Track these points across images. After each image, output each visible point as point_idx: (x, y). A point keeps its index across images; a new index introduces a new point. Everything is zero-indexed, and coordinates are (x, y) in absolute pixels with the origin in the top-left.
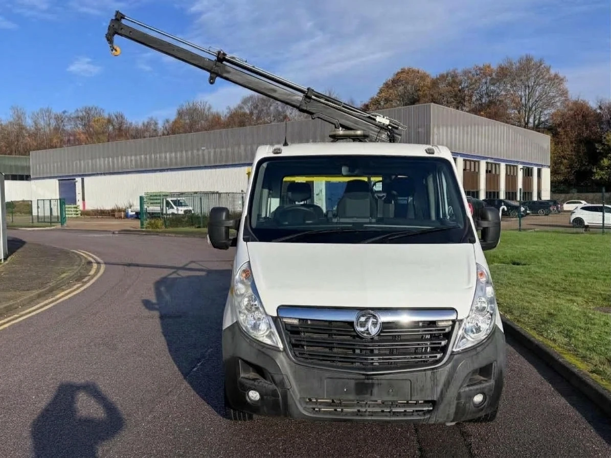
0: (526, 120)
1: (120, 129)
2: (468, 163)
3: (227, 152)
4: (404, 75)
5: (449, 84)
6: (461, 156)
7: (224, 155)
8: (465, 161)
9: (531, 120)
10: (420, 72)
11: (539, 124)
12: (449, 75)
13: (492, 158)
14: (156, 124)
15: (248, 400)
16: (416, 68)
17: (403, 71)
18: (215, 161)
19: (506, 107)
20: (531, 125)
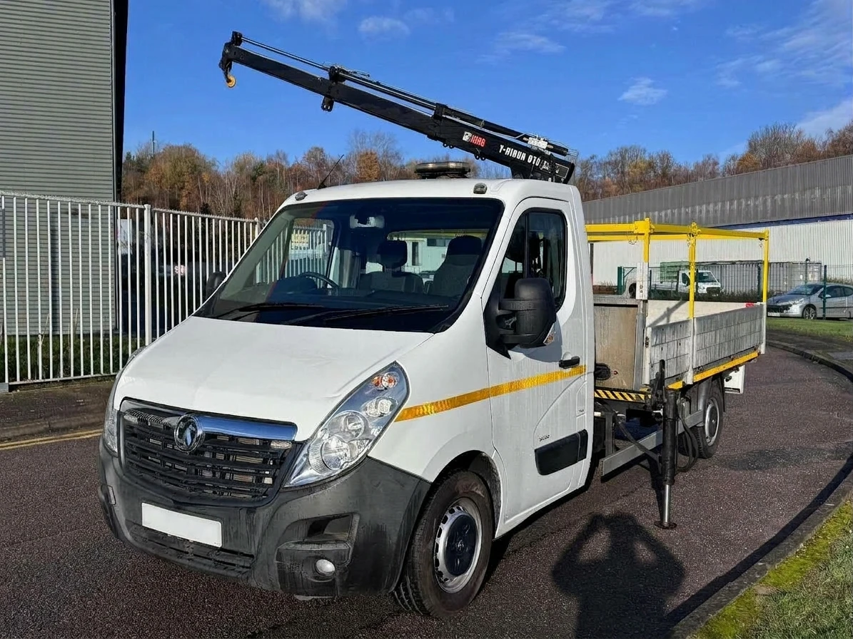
1: (664, 175)
3: (793, 200)
7: (787, 204)
14: (716, 163)
18: (773, 214)
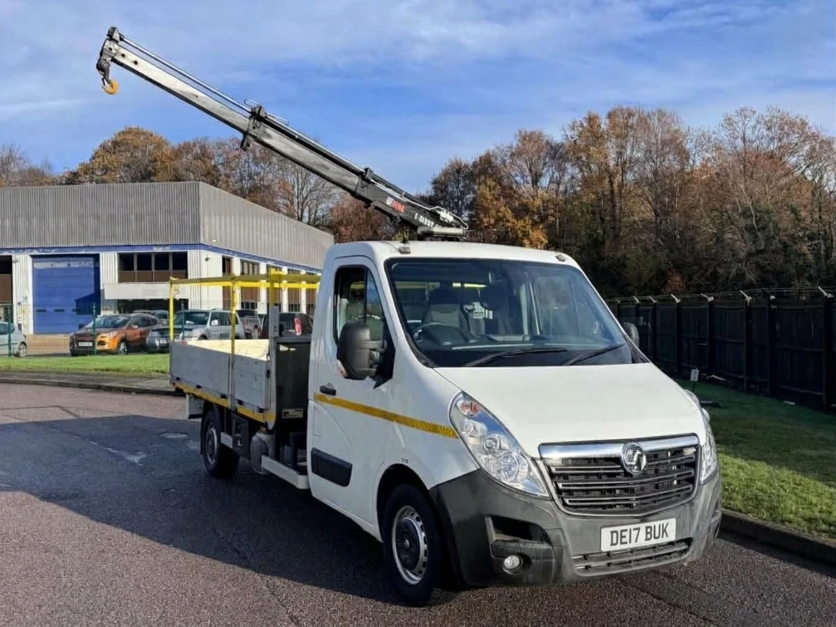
0: (300, 214)
2: (246, 264)
4: (129, 137)
5: (196, 158)
6: (238, 256)
8: (243, 262)
9: (306, 214)
10: (154, 134)
11: (315, 220)
12: (198, 145)
13: (274, 260)
15: (507, 571)
16: (147, 128)
17: (129, 132)
19: (274, 195)
20: (306, 220)
